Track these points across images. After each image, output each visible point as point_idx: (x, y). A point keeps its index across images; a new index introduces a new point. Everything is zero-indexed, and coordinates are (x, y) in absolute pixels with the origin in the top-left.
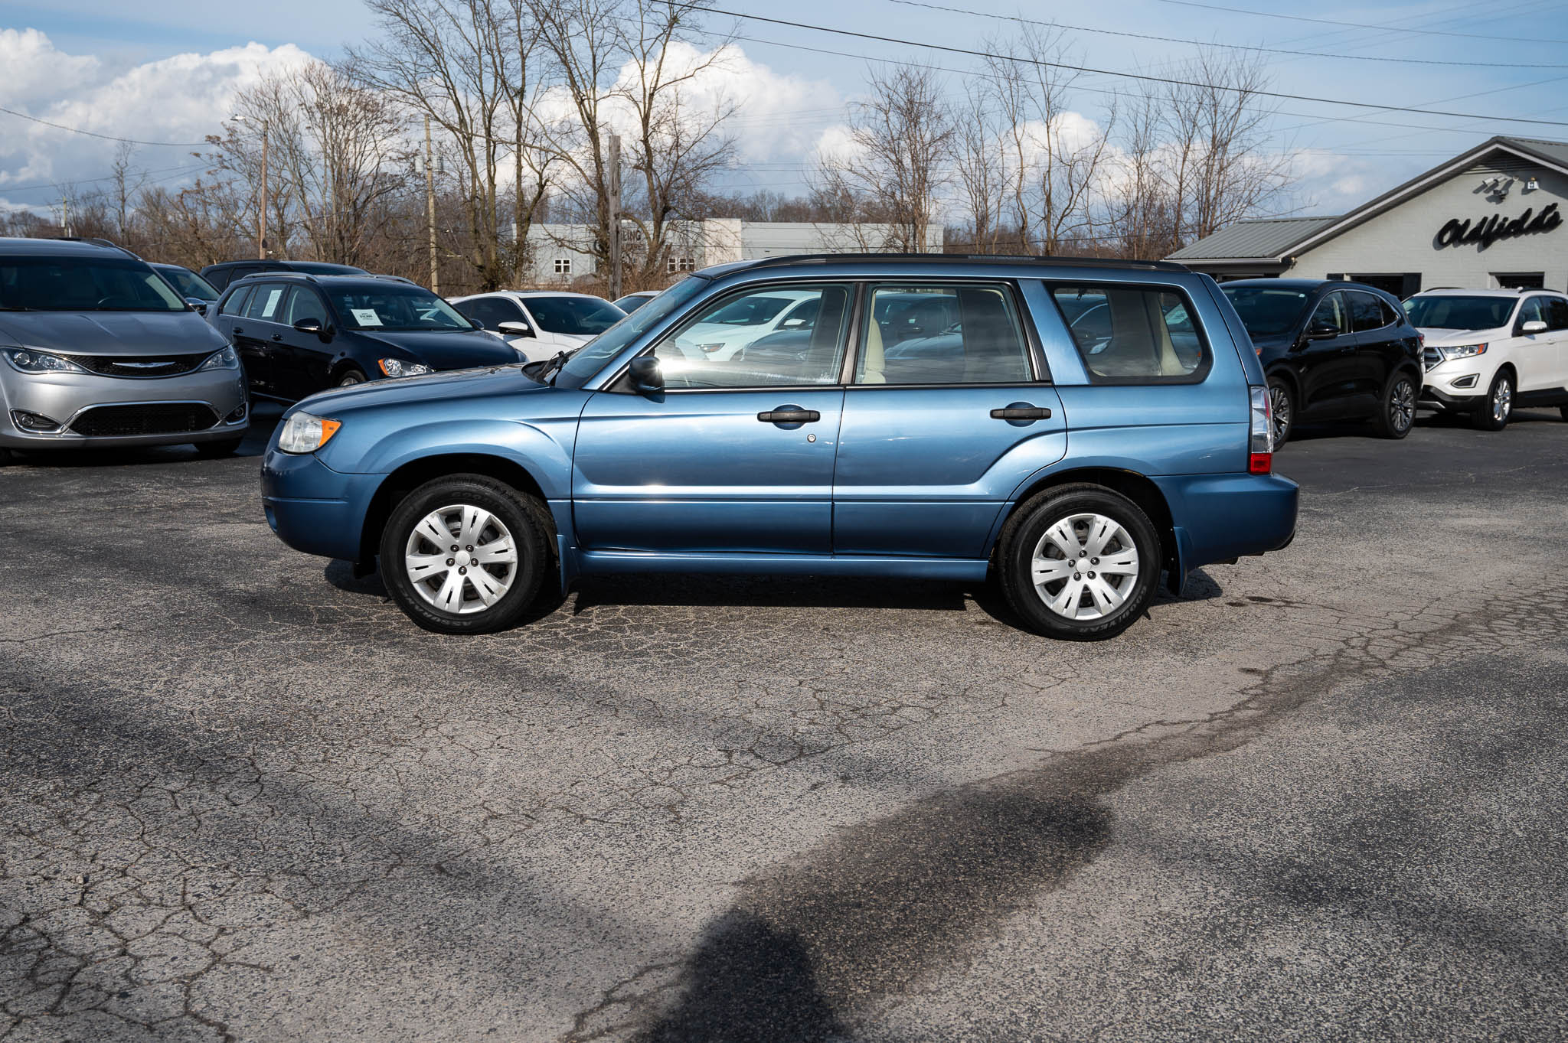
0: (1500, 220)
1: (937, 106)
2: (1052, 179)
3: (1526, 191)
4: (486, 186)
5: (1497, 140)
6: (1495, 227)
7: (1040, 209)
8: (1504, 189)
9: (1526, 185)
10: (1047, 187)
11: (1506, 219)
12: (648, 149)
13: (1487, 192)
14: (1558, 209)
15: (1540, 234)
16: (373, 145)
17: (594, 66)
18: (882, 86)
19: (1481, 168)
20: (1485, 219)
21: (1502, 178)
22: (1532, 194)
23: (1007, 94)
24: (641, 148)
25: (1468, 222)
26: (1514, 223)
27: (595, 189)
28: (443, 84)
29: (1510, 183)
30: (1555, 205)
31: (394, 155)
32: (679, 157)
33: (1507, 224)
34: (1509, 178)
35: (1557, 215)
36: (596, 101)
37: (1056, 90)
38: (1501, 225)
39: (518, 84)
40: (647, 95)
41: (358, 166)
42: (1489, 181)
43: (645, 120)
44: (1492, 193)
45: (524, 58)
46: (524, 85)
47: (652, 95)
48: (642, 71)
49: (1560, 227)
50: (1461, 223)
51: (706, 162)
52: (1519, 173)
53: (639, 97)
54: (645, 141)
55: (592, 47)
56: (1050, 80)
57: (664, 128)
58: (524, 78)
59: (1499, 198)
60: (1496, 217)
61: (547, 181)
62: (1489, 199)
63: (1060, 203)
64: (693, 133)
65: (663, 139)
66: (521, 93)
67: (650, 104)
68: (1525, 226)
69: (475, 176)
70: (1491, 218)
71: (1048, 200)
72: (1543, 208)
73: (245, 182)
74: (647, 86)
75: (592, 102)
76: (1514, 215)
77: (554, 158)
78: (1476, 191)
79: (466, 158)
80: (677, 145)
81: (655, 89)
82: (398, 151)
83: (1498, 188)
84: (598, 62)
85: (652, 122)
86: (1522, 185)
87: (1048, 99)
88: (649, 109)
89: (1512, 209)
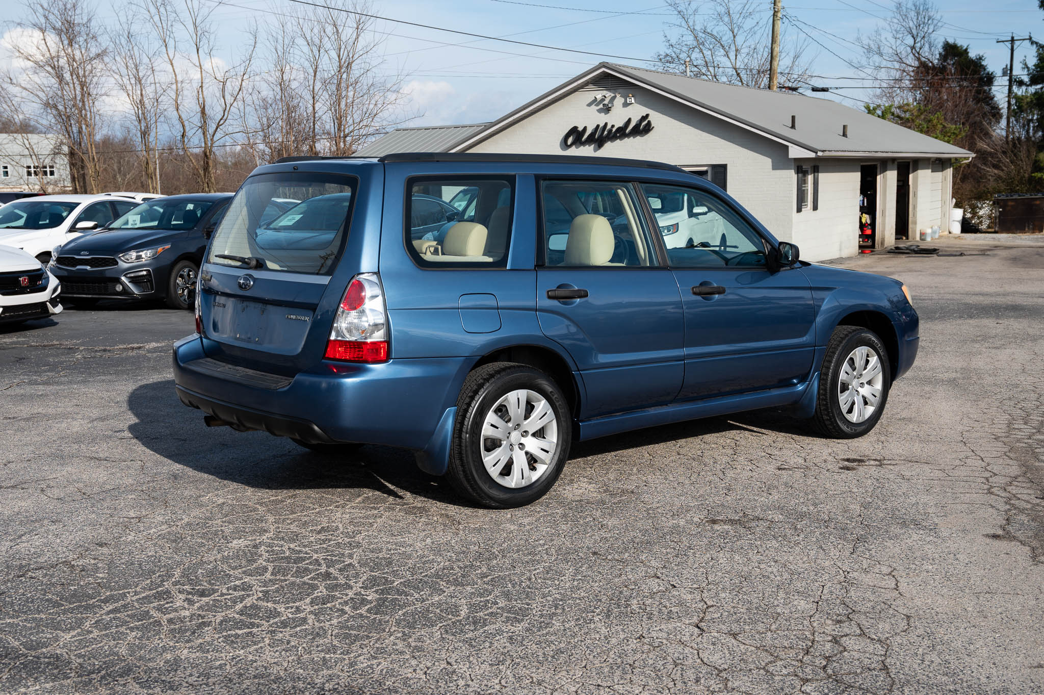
0: (609, 127)
1: (94, 27)
2: (206, 92)
3: (626, 105)
5: (603, 65)
6: (606, 133)
7: (197, 120)
8: (609, 102)
9: (626, 100)
10: (201, 100)
11: (613, 126)
13: (597, 105)
14: (650, 118)
15: (638, 137)
18: (37, 7)
19: (591, 86)
20: (598, 126)
21: (609, 95)
22: (630, 107)
23: (157, 18)
25: (585, 129)
26: (619, 129)
29: (614, 98)
30: (647, 115)
33: (614, 130)
34: (613, 95)
35: (649, 122)
38: (610, 131)
42: (599, 97)
44: (601, 106)
49: (651, 132)
50: (580, 129)
52: (620, 91)
59: (607, 109)
60: (606, 124)
62: (600, 111)
68: (627, 131)
70: (602, 125)
71: (203, 111)
72: (640, 117)
76: (619, 124)
78: (589, 105)
83: (606, 102)
86: (623, 100)
87: (195, 24)
89: (617, 118)
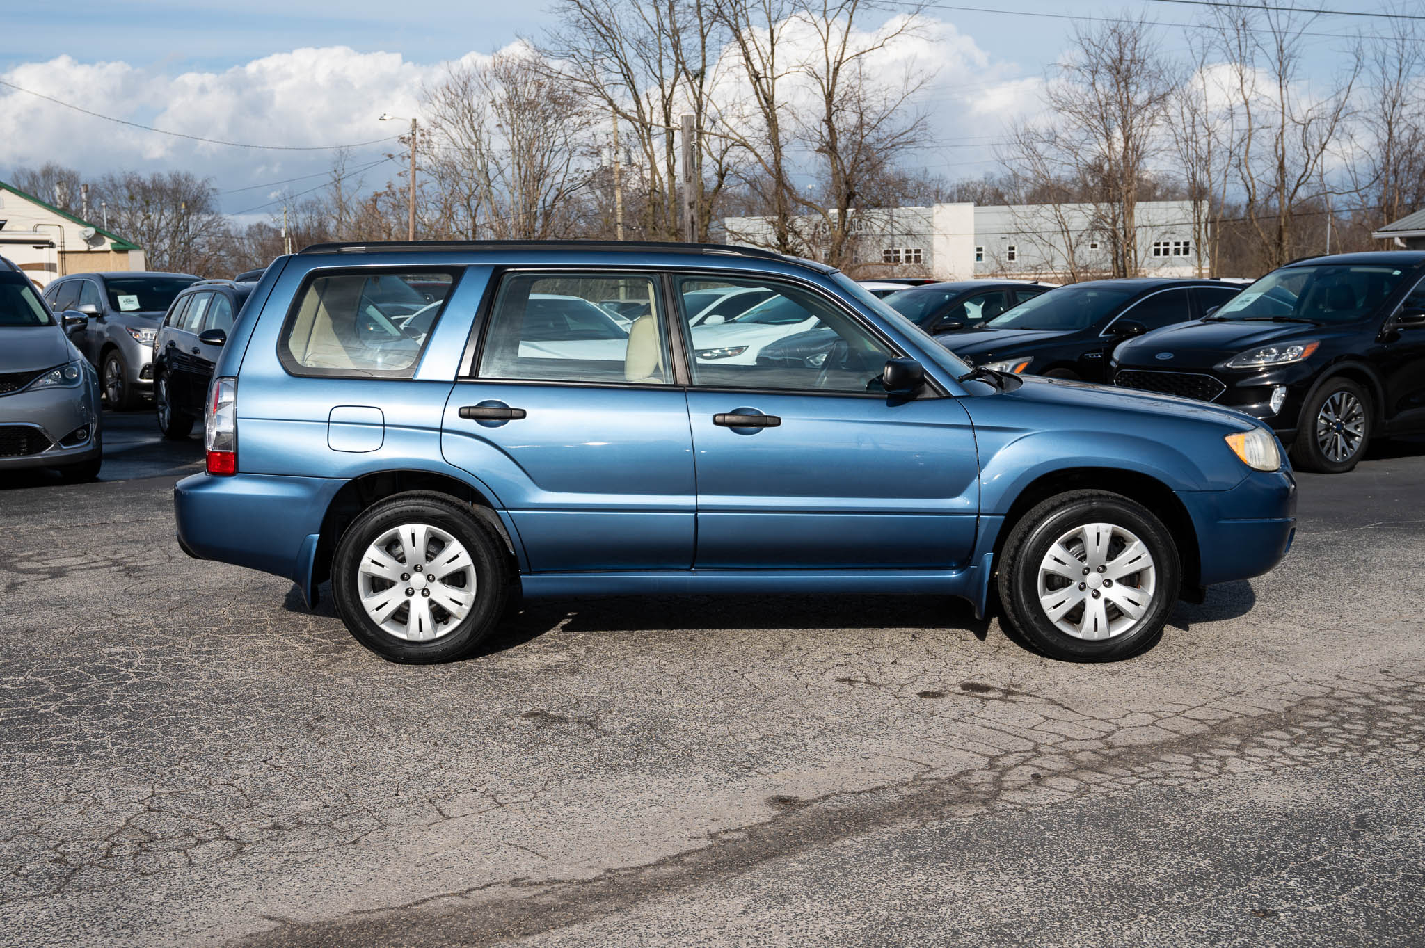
1: (1150, 64)
2: (1286, 141)
4: (666, 179)
10: (1280, 152)
12: (832, 130)
16: (562, 140)
17: (772, 41)
18: (1086, 42)
24: (825, 129)
27: (773, 176)
28: (620, 71)
31: (585, 149)
32: (863, 137)
36: (773, 79)
37: (1289, 37)
39: (699, 66)
40: (831, 70)
41: (545, 164)
43: (829, 96)
45: (703, 37)
46: (704, 66)
47: (836, 70)
48: (826, 43)
51: (896, 140)
53: (822, 74)
54: (828, 121)
55: (770, 21)
56: (1283, 26)
57: (849, 106)
58: (704, 60)
61: (727, 170)
63: (1294, 171)
64: (879, 109)
65: (848, 118)
66: (701, 74)
67: (834, 79)
69: (653, 169)
71: (1281, 167)
73: (435, 184)
74: (831, 60)
75: (770, 81)
77: (733, 145)
79: (645, 150)
80: (861, 125)
81: (840, 62)
82: (588, 145)
84: (775, 36)
85: (836, 99)
87: (1281, 50)
88: (834, 85)
